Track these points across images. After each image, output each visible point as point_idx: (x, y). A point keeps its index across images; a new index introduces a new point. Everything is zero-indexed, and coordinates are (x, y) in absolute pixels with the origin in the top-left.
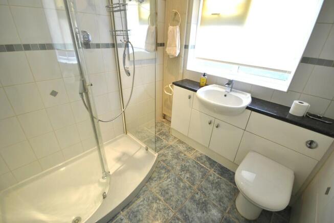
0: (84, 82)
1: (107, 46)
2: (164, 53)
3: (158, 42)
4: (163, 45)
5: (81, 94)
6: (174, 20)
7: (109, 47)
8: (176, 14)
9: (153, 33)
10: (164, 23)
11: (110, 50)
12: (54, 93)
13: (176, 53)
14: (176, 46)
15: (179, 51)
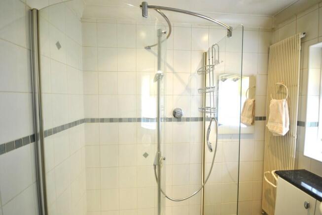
0: (159, 155)
1: (196, 119)
2: (265, 128)
3: (256, 116)
4: (264, 118)
5: (155, 166)
6: (279, 92)
7: (197, 121)
8: (281, 87)
9: (251, 106)
10: (266, 96)
11: (199, 123)
12: (146, 155)
13: (281, 131)
14: (281, 123)
15: (288, 129)
